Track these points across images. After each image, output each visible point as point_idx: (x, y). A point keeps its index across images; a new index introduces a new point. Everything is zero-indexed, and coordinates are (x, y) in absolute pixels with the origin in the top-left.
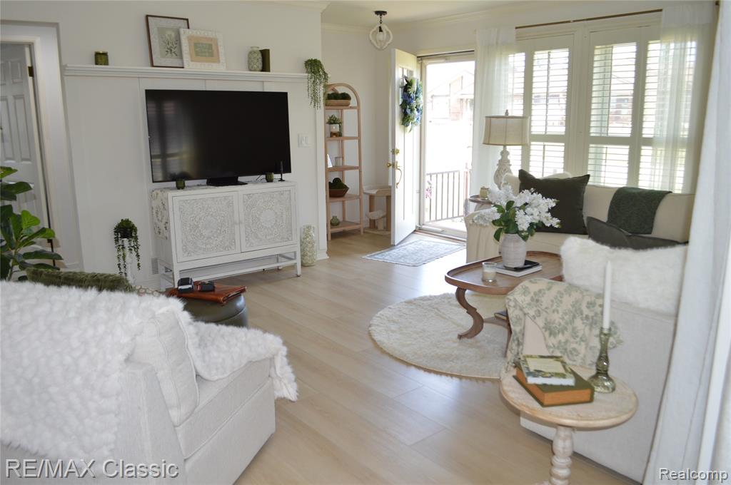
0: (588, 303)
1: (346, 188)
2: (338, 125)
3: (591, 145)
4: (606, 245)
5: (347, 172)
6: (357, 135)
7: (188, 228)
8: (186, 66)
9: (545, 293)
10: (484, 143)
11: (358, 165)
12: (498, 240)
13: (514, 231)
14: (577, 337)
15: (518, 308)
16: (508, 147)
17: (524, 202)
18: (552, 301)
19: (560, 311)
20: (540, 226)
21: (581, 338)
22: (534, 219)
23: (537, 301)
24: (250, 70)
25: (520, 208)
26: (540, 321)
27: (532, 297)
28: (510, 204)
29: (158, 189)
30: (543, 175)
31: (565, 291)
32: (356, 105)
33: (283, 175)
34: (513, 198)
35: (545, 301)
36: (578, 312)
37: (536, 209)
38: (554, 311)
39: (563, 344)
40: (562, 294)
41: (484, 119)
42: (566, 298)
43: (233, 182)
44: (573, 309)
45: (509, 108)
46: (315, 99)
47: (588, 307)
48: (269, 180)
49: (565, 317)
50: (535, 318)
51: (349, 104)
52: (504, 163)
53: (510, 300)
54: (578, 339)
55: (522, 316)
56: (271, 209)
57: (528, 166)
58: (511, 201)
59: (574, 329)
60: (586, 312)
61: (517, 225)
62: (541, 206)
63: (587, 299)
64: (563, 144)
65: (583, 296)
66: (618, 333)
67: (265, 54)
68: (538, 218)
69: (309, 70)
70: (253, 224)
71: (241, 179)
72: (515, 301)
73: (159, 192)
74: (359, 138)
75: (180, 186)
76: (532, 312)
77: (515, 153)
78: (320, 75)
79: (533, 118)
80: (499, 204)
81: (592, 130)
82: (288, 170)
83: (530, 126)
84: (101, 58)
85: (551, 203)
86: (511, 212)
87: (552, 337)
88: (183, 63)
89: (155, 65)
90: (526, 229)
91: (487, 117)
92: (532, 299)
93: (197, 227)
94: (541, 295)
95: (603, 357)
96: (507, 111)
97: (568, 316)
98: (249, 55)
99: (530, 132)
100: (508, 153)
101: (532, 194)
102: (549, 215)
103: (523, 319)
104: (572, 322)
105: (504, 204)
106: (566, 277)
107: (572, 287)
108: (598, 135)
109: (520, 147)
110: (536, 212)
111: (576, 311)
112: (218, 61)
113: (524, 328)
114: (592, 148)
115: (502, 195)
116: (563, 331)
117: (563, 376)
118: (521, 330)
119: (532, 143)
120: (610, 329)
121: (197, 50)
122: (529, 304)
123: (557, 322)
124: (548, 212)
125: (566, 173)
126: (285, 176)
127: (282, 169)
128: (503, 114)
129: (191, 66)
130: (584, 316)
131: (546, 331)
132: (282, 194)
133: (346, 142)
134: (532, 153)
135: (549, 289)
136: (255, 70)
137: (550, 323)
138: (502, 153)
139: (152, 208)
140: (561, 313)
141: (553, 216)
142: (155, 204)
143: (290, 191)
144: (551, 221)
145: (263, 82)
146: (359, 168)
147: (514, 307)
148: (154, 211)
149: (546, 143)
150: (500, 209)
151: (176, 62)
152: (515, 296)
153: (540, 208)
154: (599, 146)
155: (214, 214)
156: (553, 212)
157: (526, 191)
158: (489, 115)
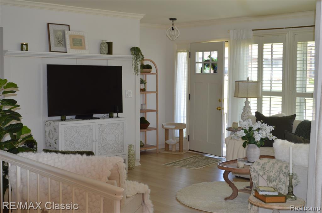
0: (285, 167)
1: (148, 124)
2: (144, 84)
3: (297, 98)
4: (293, 142)
5: (147, 113)
6: (156, 91)
7: (68, 143)
8: (68, 51)
9: (267, 164)
10: (235, 97)
11: (156, 109)
12: (245, 147)
13: (252, 142)
14: (281, 182)
15: (255, 172)
16: (249, 99)
17: (257, 128)
18: (270, 167)
19: (274, 171)
20: (267, 139)
21: (283, 183)
22: (264, 136)
23: (264, 168)
24: (101, 54)
25: (256, 130)
26: (265, 177)
27: (261, 166)
28: (251, 128)
29: (50, 121)
30: (270, 115)
31: (276, 162)
32: (155, 72)
33: (119, 114)
34: (252, 126)
35: (267, 168)
36: (281, 171)
37: (264, 131)
38: (271, 172)
39: (275, 186)
40: (274, 164)
41: (235, 82)
42: (276, 165)
43: (90, 117)
44: (279, 170)
45: (249, 76)
46: (136, 70)
47: (285, 168)
48: (111, 117)
49: (276, 174)
50: (263, 176)
51: (151, 72)
52: (247, 108)
53: (252, 168)
54: (282, 183)
55: (257, 175)
56: (113, 133)
57: (261, 110)
58: (251, 127)
59: (280, 178)
60: (284, 170)
61: (255, 139)
62: (267, 129)
63: (285, 165)
64: (281, 97)
65: (283, 164)
66: (298, 179)
67: (110, 45)
68: (265, 136)
69: (133, 53)
70: (102, 142)
71: (95, 116)
72: (254, 168)
73: (52, 122)
74: (157, 92)
75: (62, 119)
76: (261, 173)
77: (253, 102)
78: (139, 56)
79: (264, 82)
80: (245, 129)
81: (297, 89)
82: (121, 111)
83: (262, 87)
84: (23, 47)
85: (272, 128)
86: (251, 133)
87: (271, 183)
88: (66, 50)
89: (52, 50)
90: (259, 141)
91: (236, 81)
92: (261, 167)
93: (73, 142)
94: (265, 165)
95: (291, 186)
96: (248, 78)
97: (277, 173)
98: (101, 45)
99: (262, 90)
100: (249, 102)
101: (262, 123)
102: (271, 134)
103: (258, 177)
104: (279, 176)
105: (248, 129)
106: (276, 157)
107: (279, 161)
108: (301, 92)
109: (256, 99)
110: (264, 133)
111: (280, 170)
112: (84, 48)
113: (258, 181)
114: (298, 100)
115: (246, 125)
116: (275, 180)
117: (274, 192)
118: (257, 182)
119: (264, 96)
120: (293, 174)
121: (74, 42)
122: (260, 170)
123: (272, 176)
124: (270, 133)
125: (283, 113)
126: (120, 114)
127: (118, 111)
128: (246, 79)
129: (71, 51)
130: (284, 172)
131: (268, 181)
132: (119, 125)
133: (148, 95)
134: (264, 102)
135: (269, 162)
136: (104, 54)
137: (269, 177)
138: (246, 102)
139: (46, 132)
140: (274, 172)
141: (273, 135)
142: (47, 129)
143: (123, 123)
144: (272, 137)
145: (107, 60)
146: (156, 111)
147: (253, 171)
148: (47, 133)
149: (271, 97)
150: (245, 131)
151: (62, 49)
152: (254, 166)
153: (267, 131)
154: (302, 98)
155: (82, 135)
156: (273, 133)
157: (259, 122)
158: (237, 80)
